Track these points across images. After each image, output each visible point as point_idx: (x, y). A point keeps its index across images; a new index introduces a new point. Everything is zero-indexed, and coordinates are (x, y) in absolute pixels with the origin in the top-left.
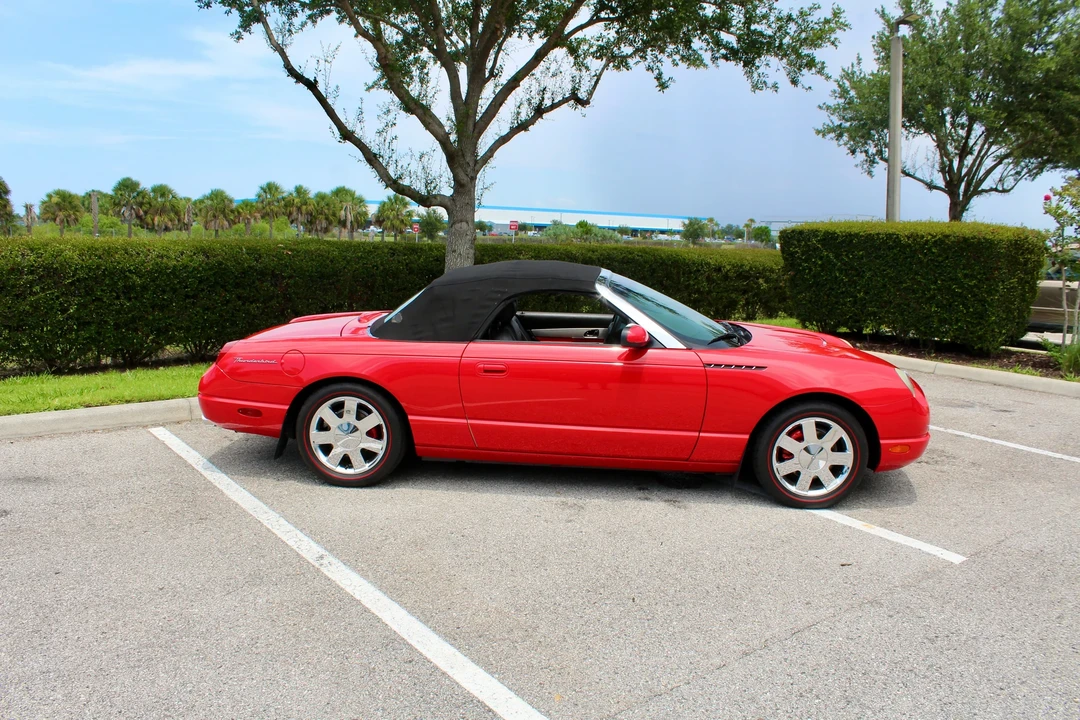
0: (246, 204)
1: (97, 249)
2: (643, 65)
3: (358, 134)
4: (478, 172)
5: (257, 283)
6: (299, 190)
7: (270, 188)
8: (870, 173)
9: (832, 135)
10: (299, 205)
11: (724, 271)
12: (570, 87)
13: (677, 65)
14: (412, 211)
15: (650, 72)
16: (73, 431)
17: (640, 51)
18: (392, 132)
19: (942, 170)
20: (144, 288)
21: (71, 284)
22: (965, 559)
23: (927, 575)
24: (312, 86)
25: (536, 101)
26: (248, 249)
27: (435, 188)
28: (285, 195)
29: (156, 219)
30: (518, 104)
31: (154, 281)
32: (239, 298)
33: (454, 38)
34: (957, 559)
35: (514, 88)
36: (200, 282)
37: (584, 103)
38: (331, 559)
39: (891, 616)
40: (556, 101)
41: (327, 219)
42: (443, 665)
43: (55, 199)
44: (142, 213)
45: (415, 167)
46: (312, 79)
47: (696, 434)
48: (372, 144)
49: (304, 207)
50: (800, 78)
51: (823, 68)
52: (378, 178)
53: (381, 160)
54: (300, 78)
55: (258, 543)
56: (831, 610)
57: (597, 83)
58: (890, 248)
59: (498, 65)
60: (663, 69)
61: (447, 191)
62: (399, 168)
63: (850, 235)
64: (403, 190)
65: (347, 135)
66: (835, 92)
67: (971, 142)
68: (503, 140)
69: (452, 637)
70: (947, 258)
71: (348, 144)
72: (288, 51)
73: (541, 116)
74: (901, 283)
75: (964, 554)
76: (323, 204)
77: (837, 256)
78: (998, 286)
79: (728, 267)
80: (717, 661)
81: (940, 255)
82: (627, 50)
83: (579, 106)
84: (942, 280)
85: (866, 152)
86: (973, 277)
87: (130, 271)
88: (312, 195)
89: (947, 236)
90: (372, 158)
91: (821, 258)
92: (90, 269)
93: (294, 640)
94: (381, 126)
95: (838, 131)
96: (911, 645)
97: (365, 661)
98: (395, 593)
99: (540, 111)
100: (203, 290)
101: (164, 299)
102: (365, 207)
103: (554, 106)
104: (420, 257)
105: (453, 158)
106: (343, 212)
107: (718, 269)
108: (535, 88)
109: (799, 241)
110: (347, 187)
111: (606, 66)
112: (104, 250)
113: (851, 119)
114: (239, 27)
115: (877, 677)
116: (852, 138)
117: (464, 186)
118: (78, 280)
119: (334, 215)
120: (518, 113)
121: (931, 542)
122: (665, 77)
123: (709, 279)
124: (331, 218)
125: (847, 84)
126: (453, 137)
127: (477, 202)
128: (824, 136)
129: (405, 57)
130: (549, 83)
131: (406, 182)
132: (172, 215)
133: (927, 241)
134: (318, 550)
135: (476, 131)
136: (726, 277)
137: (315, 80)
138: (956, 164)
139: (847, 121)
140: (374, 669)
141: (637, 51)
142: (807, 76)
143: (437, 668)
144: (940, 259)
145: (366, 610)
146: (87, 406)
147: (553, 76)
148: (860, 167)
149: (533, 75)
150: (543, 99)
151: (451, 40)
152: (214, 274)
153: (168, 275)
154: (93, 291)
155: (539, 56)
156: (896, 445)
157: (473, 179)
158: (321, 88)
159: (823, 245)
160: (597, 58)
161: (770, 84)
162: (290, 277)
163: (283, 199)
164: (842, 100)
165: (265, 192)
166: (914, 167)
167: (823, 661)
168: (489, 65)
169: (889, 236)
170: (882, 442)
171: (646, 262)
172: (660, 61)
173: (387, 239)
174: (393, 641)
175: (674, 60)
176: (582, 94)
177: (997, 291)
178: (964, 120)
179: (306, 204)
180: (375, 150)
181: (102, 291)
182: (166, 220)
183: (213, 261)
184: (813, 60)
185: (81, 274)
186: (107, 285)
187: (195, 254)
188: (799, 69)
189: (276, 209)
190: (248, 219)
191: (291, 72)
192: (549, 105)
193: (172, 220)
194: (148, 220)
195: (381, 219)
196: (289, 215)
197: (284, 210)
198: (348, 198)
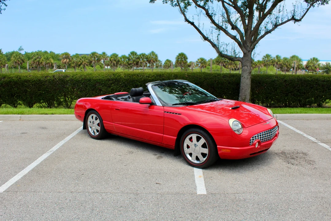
0: (259, 61)
3: (210, 38)
6: (277, 57)
7: (268, 56)
10: (277, 62)
12: (291, 15)
14: (320, 64)
22: (206, 194)
24: (192, 24)
25: (274, 22)
27: (237, 55)
28: (272, 58)
29: (229, 66)
41: (287, 66)
44: (225, 64)
46: (192, 22)
49: (279, 63)
54: (189, 22)
57: (306, 12)
65: (206, 39)
68: (262, 37)
73: (277, 27)
76: (286, 61)
83: (295, 22)
88: (282, 58)
92: (127, 80)
102: (302, 62)
103: (282, 24)
106: (293, 64)
108: (274, 17)
110: (296, 55)
119: (290, 65)
120: (266, 27)
124: (289, 66)
131: (226, 53)
132: (234, 65)
163: (272, 60)
165: (265, 57)
173: (309, 74)
176: (298, 17)
179: (279, 61)
182: (232, 66)
189: (269, 63)
190: (259, 67)
191: (187, 20)
192: (280, 23)
193: (234, 67)
194: (227, 66)
195: (307, 66)
196: (274, 65)
197: (271, 63)
198: (296, 59)
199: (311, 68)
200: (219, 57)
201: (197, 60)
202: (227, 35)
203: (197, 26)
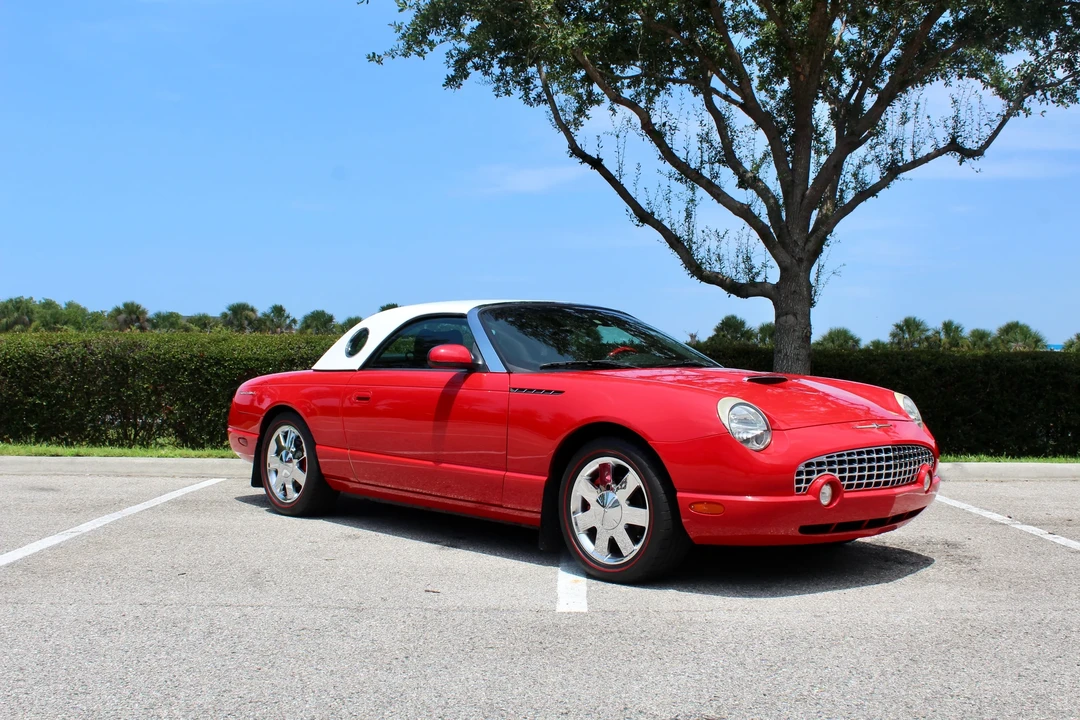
10: (948, 346)
12: (947, 135)
24: (596, 163)
25: (887, 157)
27: (758, 275)
46: (595, 156)
47: (503, 473)
54: (585, 158)
57: (1001, 125)
64: (708, 277)
65: (645, 217)
68: (846, 210)
71: (647, 226)
73: (897, 176)
76: (981, 345)
83: (964, 159)
88: (966, 332)
90: (674, 241)
99: (893, 170)
103: (918, 162)
110: (1021, 322)
117: (795, 273)
131: (716, 268)
137: (599, 157)
156: (701, 502)
163: (927, 339)
165: (902, 330)
176: (971, 143)
179: (957, 345)
180: (680, 232)
191: (576, 151)
192: (909, 161)
198: (1019, 337)
202: (719, 202)
203: (614, 173)
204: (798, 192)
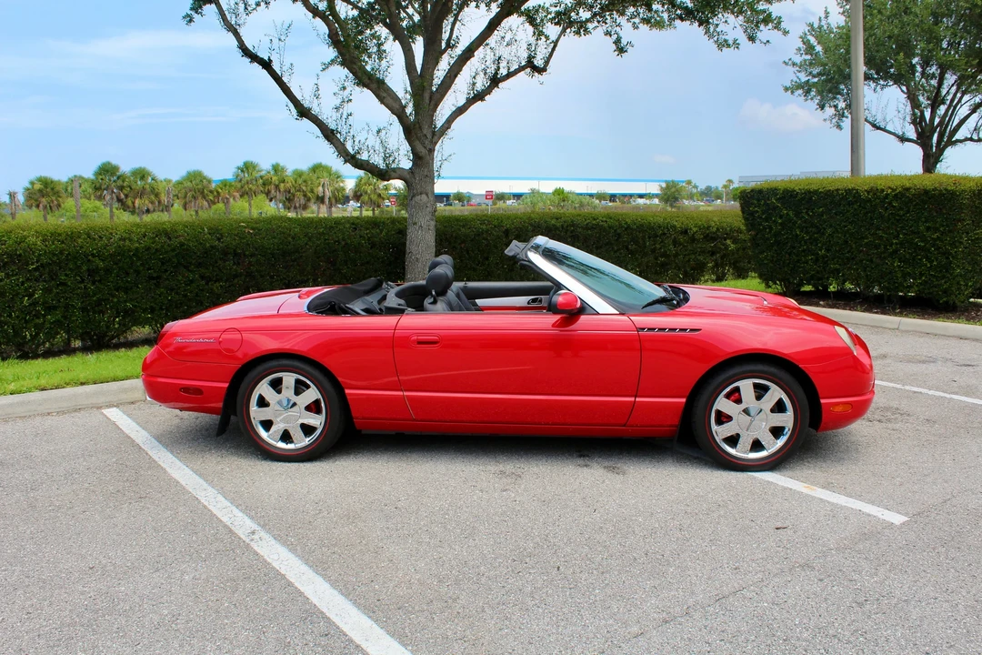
0: (225, 183)
1: (60, 235)
2: (601, 30)
3: (315, 110)
4: (436, 143)
5: (220, 262)
6: (276, 168)
7: (248, 167)
8: (839, 127)
9: (800, 91)
10: (277, 183)
11: (691, 233)
12: (526, 55)
13: (637, 28)
15: (608, 37)
16: (28, 414)
17: (599, 15)
18: (348, 108)
19: (914, 122)
20: (108, 271)
21: (35, 269)
22: (906, 519)
23: (865, 536)
24: (267, 65)
25: (491, 70)
26: (210, 229)
27: (393, 161)
28: (262, 173)
29: (137, 202)
30: (474, 74)
31: (116, 264)
32: (202, 277)
33: (410, 10)
34: (897, 519)
35: (468, 59)
36: (163, 264)
37: (540, 70)
38: (263, 534)
39: (821, 580)
40: (512, 70)
41: (305, 196)
42: (357, 637)
43: (38, 186)
44: (122, 196)
45: (373, 141)
46: (266, 58)
47: (633, 399)
48: (329, 121)
49: (282, 185)
50: (759, 34)
51: (779, 23)
52: (337, 153)
53: (338, 135)
54: (254, 57)
55: (193, 520)
56: (760, 575)
57: (553, 49)
58: (850, 204)
59: (454, 36)
60: (621, 34)
61: (406, 164)
62: (356, 143)
63: (809, 192)
64: (362, 165)
65: (304, 112)
66: (799, 49)
67: (944, 92)
68: (460, 111)
69: (370, 610)
70: (908, 212)
72: (242, 31)
73: (497, 86)
74: (863, 238)
75: (906, 514)
76: (300, 181)
77: (798, 214)
78: (961, 238)
79: (695, 229)
80: (635, 629)
81: (901, 209)
82: (585, 14)
83: (536, 74)
84: (905, 234)
85: (836, 107)
86: (936, 230)
87: (93, 255)
88: (289, 171)
89: (908, 189)
90: (329, 134)
91: (781, 217)
92: (54, 255)
93: (214, 615)
94: (338, 102)
95: (806, 88)
96: (838, 609)
97: (282, 636)
98: (320, 567)
99: (495, 81)
100: (166, 271)
101: (127, 281)
102: (343, 182)
103: (510, 75)
104: (381, 231)
105: (410, 131)
106: (320, 189)
107: (685, 232)
108: (490, 57)
109: (759, 200)
110: (323, 163)
111: (564, 31)
112: (67, 235)
113: (819, 74)
114: (191, 9)
115: (798, 644)
116: (820, 93)
117: (422, 160)
118: (42, 265)
119: (312, 191)
120: (474, 84)
121: (873, 503)
122: (624, 42)
123: (675, 243)
124: (309, 195)
125: (813, 40)
126: (409, 110)
127: (436, 174)
128: (792, 93)
129: (361, 33)
130: (504, 52)
132: (153, 197)
133: (887, 195)
134: (250, 524)
135: (433, 102)
136: (693, 240)
137: (269, 59)
138: (927, 115)
139: (814, 77)
140: (289, 643)
141: (595, 15)
142: (765, 32)
143: (351, 641)
144: (902, 212)
145: (290, 584)
146: (43, 390)
147: (508, 45)
148: (829, 122)
149: (487, 45)
150: (499, 68)
151: (407, 14)
152: (176, 255)
153: (131, 257)
154: (57, 275)
155: (493, 25)
156: (838, 404)
157: (431, 151)
158: (276, 66)
159: (783, 204)
160: (556, 24)
161: (731, 42)
162: (252, 256)
163: (261, 177)
164: (808, 57)
165: (242, 171)
166: (884, 120)
167: (744, 628)
168: (445, 36)
169: (849, 191)
170: (822, 401)
171: (610, 227)
172: (619, 25)
173: (365, 213)
174: (312, 614)
175: (634, 23)
176: (539, 62)
177: (961, 243)
178: (933, 69)
179: (284, 181)
180: (332, 126)
181: (66, 275)
182: (147, 202)
183: (175, 242)
184: (770, 15)
185: (44, 260)
186: (70, 269)
187: (157, 236)
188: (757, 26)
189: (254, 188)
190: (227, 198)
191: (246, 52)
192: (505, 74)
193: (152, 203)
194: (129, 202)
195: (359, 194)
196: (268, 193)
197: (262, 189)
198: (325, 174)
199: (370, 198)
200: (100, 174)
201: (30, 186)
204: (427, 95)
